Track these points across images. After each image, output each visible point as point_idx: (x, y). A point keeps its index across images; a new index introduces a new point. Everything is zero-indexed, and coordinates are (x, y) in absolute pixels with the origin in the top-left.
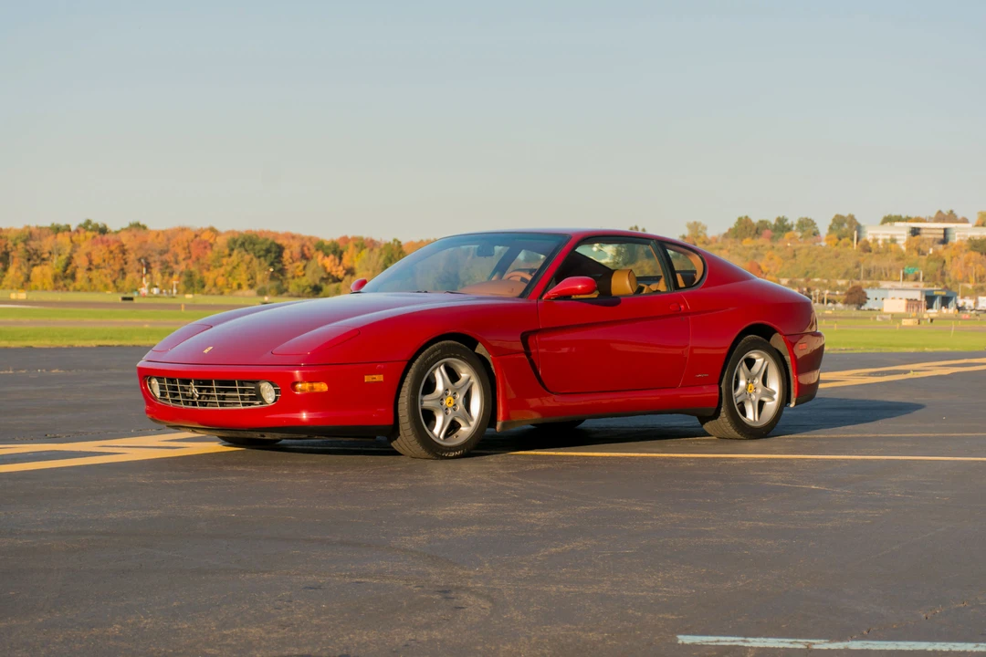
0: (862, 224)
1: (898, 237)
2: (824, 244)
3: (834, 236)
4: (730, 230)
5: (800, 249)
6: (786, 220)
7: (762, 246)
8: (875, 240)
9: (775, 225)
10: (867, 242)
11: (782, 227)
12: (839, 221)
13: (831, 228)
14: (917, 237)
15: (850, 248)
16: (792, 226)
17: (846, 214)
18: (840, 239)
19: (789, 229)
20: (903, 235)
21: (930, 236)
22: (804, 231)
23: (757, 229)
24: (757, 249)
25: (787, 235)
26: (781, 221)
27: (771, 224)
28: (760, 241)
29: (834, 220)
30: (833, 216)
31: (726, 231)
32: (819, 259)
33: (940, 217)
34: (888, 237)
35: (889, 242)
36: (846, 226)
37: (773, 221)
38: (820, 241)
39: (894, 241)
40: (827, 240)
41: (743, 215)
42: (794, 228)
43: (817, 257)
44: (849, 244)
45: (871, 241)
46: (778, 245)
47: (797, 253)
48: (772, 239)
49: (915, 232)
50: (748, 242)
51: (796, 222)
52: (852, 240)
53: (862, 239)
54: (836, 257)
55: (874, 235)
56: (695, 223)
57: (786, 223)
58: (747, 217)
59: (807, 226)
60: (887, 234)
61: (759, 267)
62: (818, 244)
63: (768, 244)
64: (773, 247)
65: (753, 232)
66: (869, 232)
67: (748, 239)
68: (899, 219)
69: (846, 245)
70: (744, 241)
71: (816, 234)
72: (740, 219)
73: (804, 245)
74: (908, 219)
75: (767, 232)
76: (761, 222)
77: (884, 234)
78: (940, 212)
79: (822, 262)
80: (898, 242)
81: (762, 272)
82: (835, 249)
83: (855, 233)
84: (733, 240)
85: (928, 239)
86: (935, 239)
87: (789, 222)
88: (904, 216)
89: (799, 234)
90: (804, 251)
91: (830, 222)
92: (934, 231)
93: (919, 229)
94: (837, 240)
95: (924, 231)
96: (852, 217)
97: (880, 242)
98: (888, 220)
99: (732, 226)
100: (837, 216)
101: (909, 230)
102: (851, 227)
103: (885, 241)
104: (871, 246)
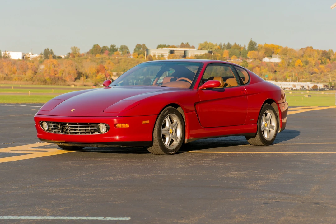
0: (149, 48)
1: (164, 54)
2: (132, 57)
3: (136, 53)
4: (90, 50)
5: (121, 59)
6: (115, 46)
7: (105, 58)
8: (154, 56)
9: (110, 48)
10: (151, 56)
11: (113, 49)
12: (138, 47)
13: (135, 50)
14: (173, 54)
15: (143, 59)
16: (118, 49)
17: (141, 44)
18: (139, 55)
19: (116, 50)
20: (167, 53)
21: (178, 54)
22: (123, 51)
23: (102, 50)
24: (102, 59)
25: (116, 53)
26: (113, 46)
27: (108, 48)
28: (104, 55)
29: (136, 46)
30: (136, 45)
31: (88, 51)
32: (130, 64)
33: (183, 46)
34: (160, 54)
35: (160, 56)
36: (142, 49)
37: (109, 47)
38: (130, 56)
39: (162, 56)
40: (134, 55)
41: (96, 44)
42: (119, 50)
43: (129, 63)
44: (143, 57)
45: (153, 56)
46: (111, 57)
47: (120, 61)
48: (109, 54)
49: (172, 52)
50: (98, 56)
51: (119, 47)
52: (144, 55)
53: (149, 55)
54: (137, 63)
55: (154, 53)
56: (75, 47)
57: (115, 48)
58: (97, 45)
59: (124, 49)
60: (160, 53)
61: (104, 67)
62: (129, 57)
63: (107, 57)
64: (109, 58)
65: (100, 52)
66: (152, 52)
67: (98, 55)
68: (165, 46)
69: (142, 58)
70: (97, 55)
71: (128, 53)
72: (95, 45)
73: (123, 57)
74: (169, 46)
75: (107, 52)
76: (104, 47)
77: (158, 53)
78: (182, 43)
79: (131, 65)
80: (164, 57)
81: (105, 69)
82: (137, 59)
83: (146, 52)
84: (91, 55)
85: (178, 55)
86: (180, 55)
87: (116, 47)
88: (167, 45)
89: (121, 53)
90: (123, 60)
91: (135, 47)
92: (180, 52)
93: (174, 51)
94: (137, 55)
95: (175, 52)
96: (144, 45)
97: (157, 56)
98: (160, 46)
100: (138, 45)
101: (169, 51)
102: (144, 49)
103: (159, 56)
104: (152, 58)
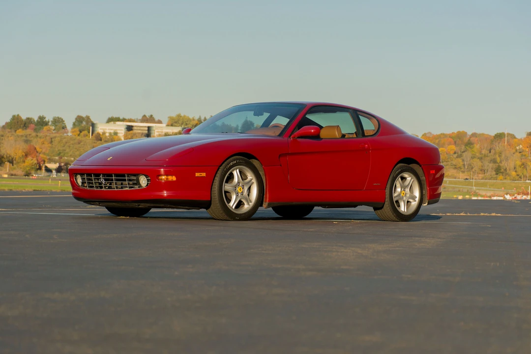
0: (95, 122)
1: (118, 131)
2: (70, 134)
3: (77, 129)
4: (7, 123)
5: (55, 137)
6: (45, 118)
7: (30, 135)
8: (104, 133)
9: (37, 121)
10: (99, 134)
11: (42, 122)
12: (79, 120)
13: (74, 124)
14: (131, 132)
15: (87, 138)
16: (49, 122)
17: (84, 116)
18: (81, 132)
19: (46, 124)
20: (122, 130)
21: (139, 131)
22: (56, 126)
23: (25, 124)
24: (26, 137)
25: (45, 128)
26: (41, 118)
27: (34, 121)
28: (28, 131)
29: (76, 119)
30: (76, 117)
31: (4, 124)
32: (68, 144)
33: (145, 119)
34: (112, 131)
35: (113, 134)
36: (84, 123)
37: (36, 119)
38: (67, 133)
39: (116, 134)
40: (73, 132)
41: (16, 114)
42: (50, 123)
43: (66, 143)
44: (87, 135)
45: (101, 134)
46: (40, 134)
47: (53, 140)
48: (35, 130)
49: (130, 128)
50: (20, 132)
51: (51, 119)
52: (89, 132)
53: (96, 132)
54: (79, 143)
55: (104, 129)
57: (44, 120)
58: (18, 115)
59: (58, 122)
60: (112, 130)
62: (65, 134)
63: (34, 134)
64: (37, 136)
65: (22, 126)
66: (100, 127)
67: (20, 130)
68: (118, 120)
69: (85, 136)
70: (17, 131)
71: (64, 128)
72: (14, 116)
73: (58, 135)
74: (124, 120)
75: (32, 126)
76: (28, 119)
77: (109, 129)
78: (145, 116)
79: (69, 147)
80: (119, 135)
81: (37, 152)
82: (78, 138)
83: (91, 127)
84: (9, 130)
85: (138, 133)
86: (142, 134)
87: (47, 119)
88: (121, 118)
89: (53, 128)
90: (58, 139)
91: (74, 120)
92: (142, 128)
93: (132, 126)
94: (79, 132)
95: (135, 128)
96: (88, 117)
97: (107, 134)
98: (111, 120)
99: (8, 121)
100: (78, 116)
101: (125, 127)
102: (87, 123)
103: (110, 133)
104: (101, 137)
